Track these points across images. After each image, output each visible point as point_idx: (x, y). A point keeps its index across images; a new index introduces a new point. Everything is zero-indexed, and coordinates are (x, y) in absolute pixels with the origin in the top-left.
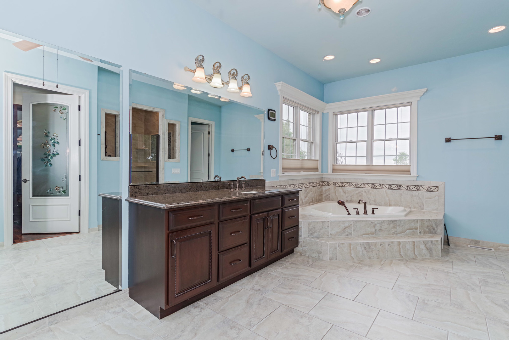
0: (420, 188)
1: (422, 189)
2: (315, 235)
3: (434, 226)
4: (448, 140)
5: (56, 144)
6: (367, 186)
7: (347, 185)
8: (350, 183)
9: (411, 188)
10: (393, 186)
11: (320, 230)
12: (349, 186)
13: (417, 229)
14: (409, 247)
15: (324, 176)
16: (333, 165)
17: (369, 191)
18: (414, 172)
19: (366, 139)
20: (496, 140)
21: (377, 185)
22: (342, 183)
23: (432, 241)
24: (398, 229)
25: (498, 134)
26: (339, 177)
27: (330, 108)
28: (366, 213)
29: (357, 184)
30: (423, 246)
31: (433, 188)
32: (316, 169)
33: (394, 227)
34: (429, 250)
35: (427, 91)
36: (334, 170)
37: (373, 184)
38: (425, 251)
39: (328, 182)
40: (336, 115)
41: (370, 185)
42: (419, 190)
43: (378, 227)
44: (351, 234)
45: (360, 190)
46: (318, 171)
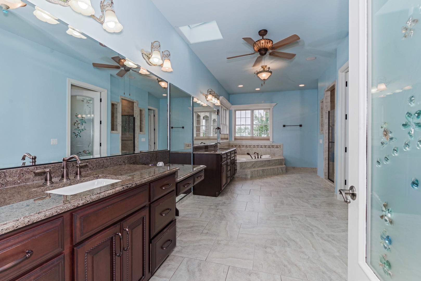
0: (274, 146)
1: (275, 147)
2: (243, 168)
3: (282, 161)
4: (284, 126)
5: (83, 123)
6: (252, 147)
7: (242, 147)
8: (243, 145)
9: (270, 147)
10: (263, 146)
11: (244, 166)
12: (243, 147)
13: (276, 163)
14: (276, 170)
15: (230, 143)
16: (235, 137)
17: (252, 149)
18: (271, 140)
19: (250, 124)
20: (300, 126)
21: (256, 146)
22: (240, 145)
23: (283, 167)
24: (271, 164)
25: (301, 124)
26: (238, 142)
27: (233, 108)
28: (258, 158)
29: (246, 146)
30: (280, 169)
31: (279, 146)
32: (227, 139)
33: (270, 163)
34: (282, 170)
35: (276, 104)
36: (235, 139)
37: (254, 146)
38: (281, 171)
39: (232, 145)
40: (235, 111)
41: (253, 146)
42: (273, 147)
43: (264, 163)
44: (255, 167)
45: (248, 148)
46: (228, 140)
